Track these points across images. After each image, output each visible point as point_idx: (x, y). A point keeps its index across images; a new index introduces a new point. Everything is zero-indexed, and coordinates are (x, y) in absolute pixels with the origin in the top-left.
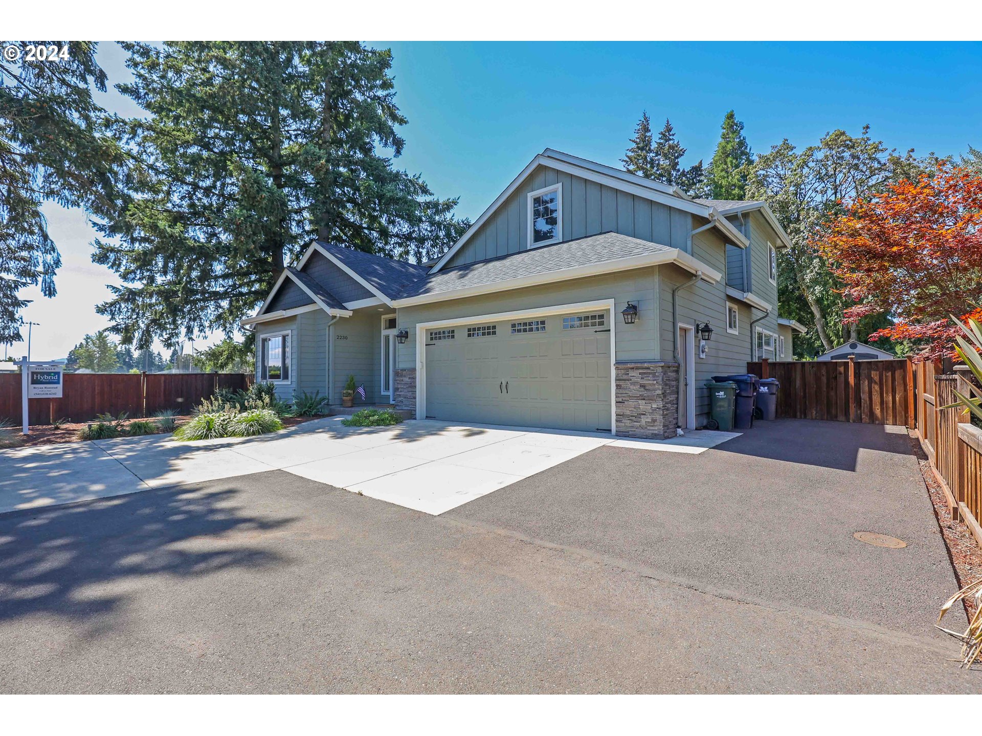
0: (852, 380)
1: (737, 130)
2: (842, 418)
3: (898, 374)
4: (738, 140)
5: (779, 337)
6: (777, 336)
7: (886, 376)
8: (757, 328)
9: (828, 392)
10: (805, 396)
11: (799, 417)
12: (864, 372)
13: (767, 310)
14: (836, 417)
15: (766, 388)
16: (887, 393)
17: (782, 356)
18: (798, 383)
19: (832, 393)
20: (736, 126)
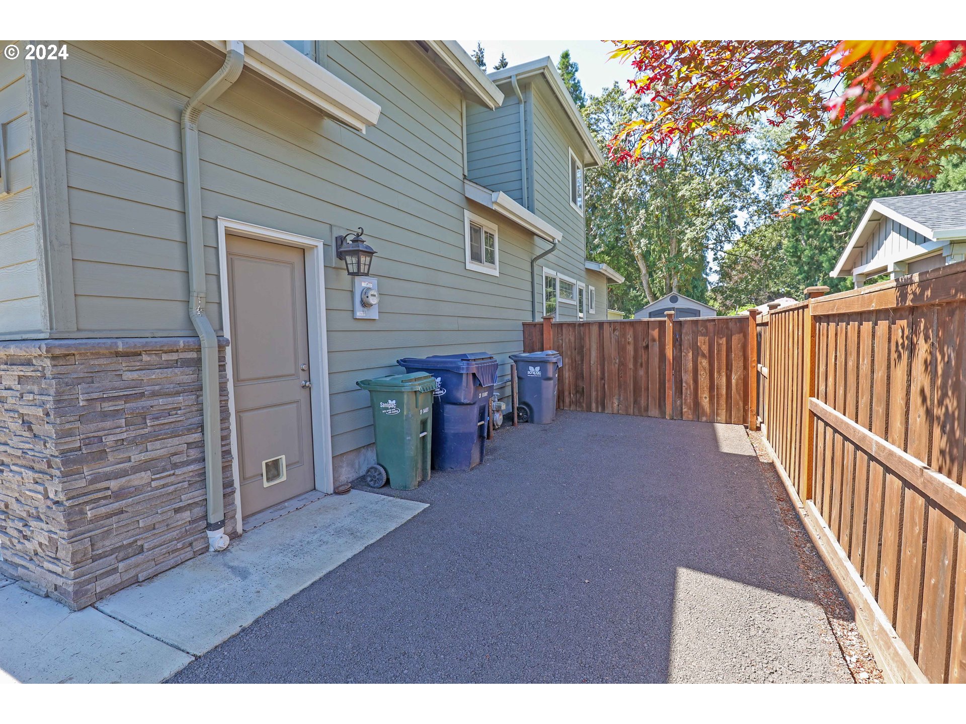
0: (669, 352)
1: (572, 71)
2: (654, 412)
3: (736, 339)
4: (573, 82)
5: (587, 286)
6: (584, 285)
7: (719, 345)
8: (545, 270)
9: (636, 370)
10: (603, 378)
11: (594, 411)
12: (687, 339)
13: (554, 239)
14: (647, 409)
15: (538, 368)
16: (719, 372)
17: (592, 311)
18: (594, 354)
19: (641, 372)
20: (571, 67)
